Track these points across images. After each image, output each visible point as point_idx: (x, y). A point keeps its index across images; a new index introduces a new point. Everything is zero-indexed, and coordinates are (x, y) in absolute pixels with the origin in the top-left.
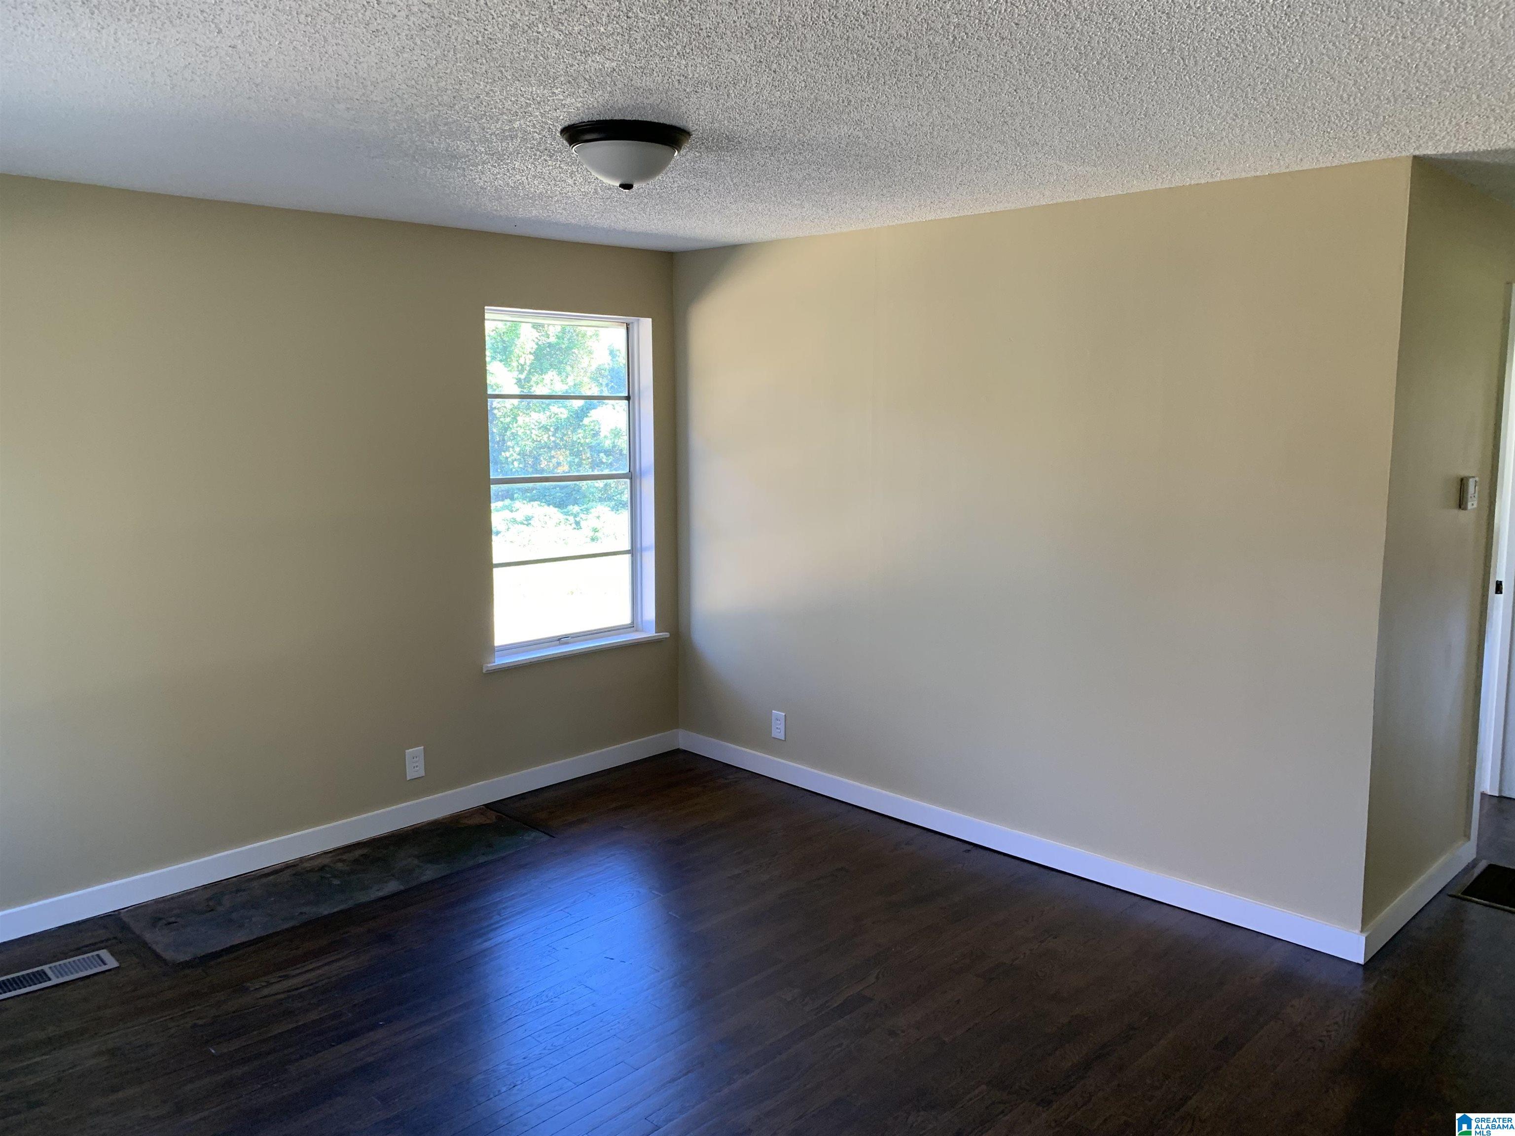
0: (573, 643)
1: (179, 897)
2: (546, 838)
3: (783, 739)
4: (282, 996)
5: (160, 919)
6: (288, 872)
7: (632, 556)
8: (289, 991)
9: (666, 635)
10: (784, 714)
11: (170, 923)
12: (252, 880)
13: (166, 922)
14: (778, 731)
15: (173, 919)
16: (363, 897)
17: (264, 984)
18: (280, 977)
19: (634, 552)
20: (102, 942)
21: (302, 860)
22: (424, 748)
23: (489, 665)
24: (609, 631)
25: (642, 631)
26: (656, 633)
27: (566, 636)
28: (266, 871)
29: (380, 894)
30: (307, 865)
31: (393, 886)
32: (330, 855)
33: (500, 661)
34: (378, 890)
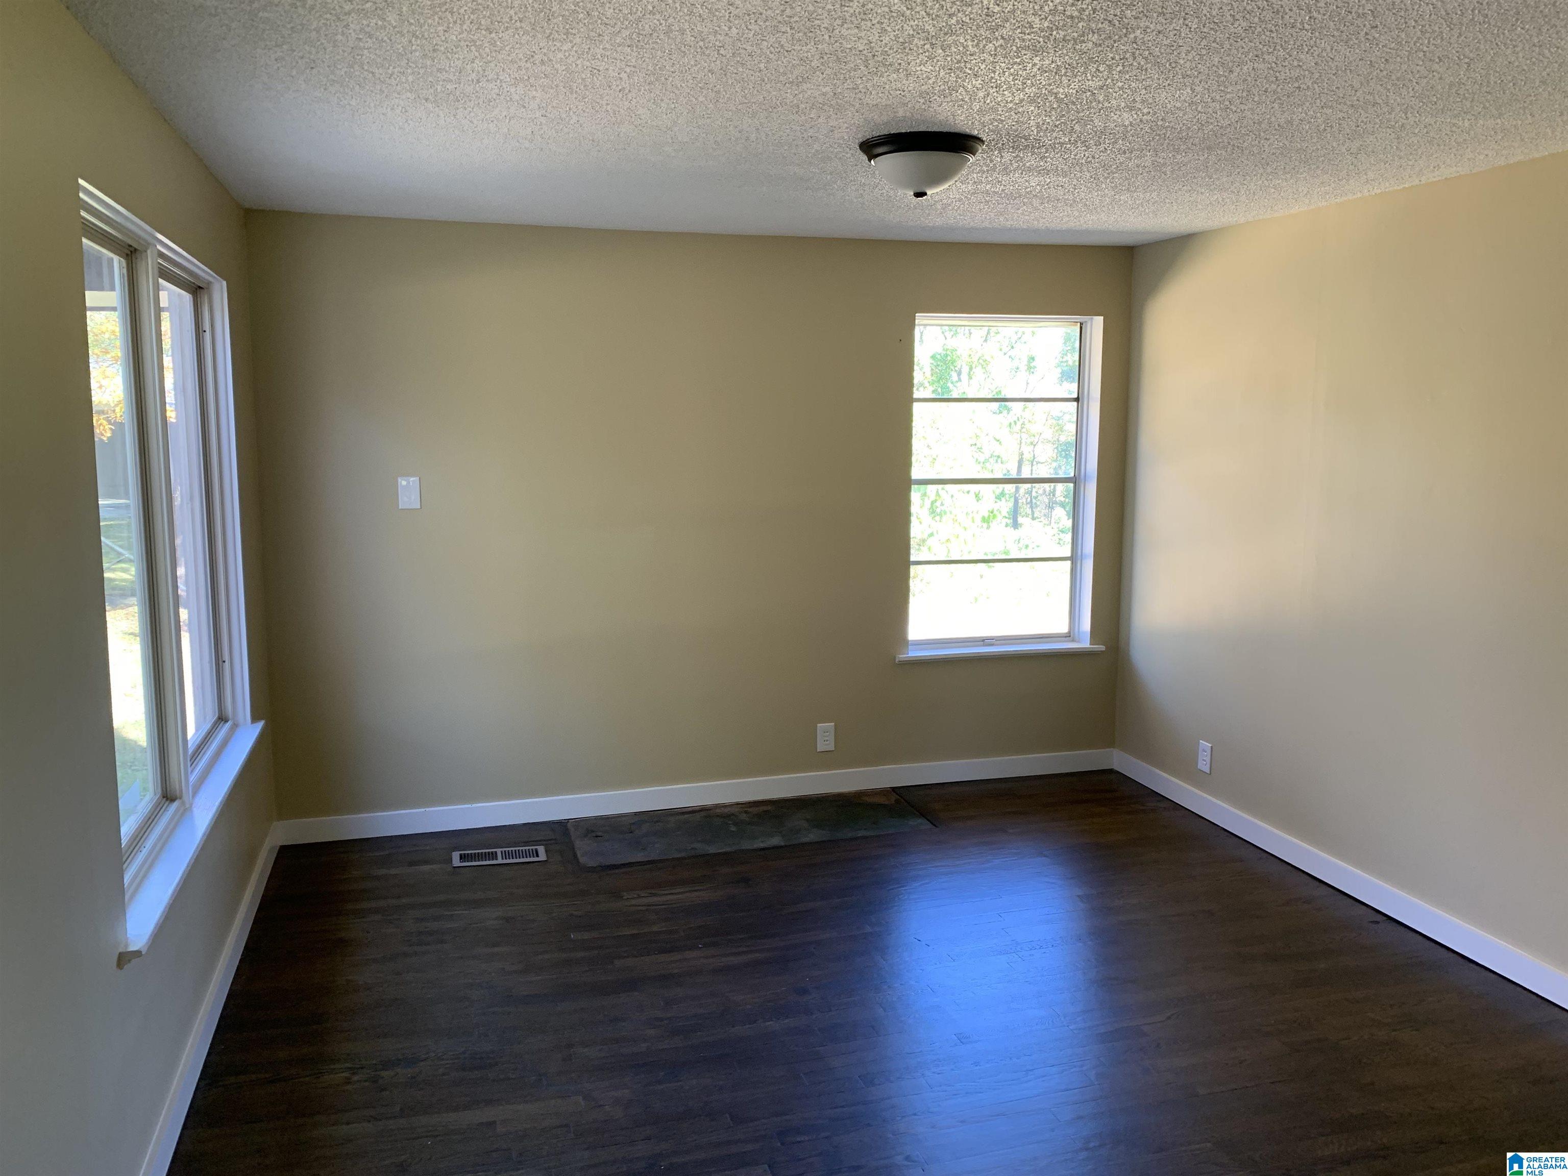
0: (998, 645)
1: (614, 818)
2: (929, 826)
3: (1208, 772)
4: (644, 908)
5: (593, 831)
6: (703, 814)
7: (1072, 563)
8: (648, 906)
9: (1102, 648)
10: (1210, 745)
11: (597, 837)
12: (672, 815)
13: (594, 835)
14: (1204, 764)
15: (599, 834)
16: (746, 845)
17: (635, 896)
18: (650, 893)
19: (1074, 559)
20: (545, 841)
21: (717, 806)
22: (835, 725)
23: (900, 656)
24: (1042, 638)
25: (1079, 642)
26: (1090, 645)
27: (992, 638)
28: (684, 810)
29: (762, 845)
30: (718, 811)
31: (776, 841)
32: (740, 806)
33: (913, 653)
34: (762, 842)
